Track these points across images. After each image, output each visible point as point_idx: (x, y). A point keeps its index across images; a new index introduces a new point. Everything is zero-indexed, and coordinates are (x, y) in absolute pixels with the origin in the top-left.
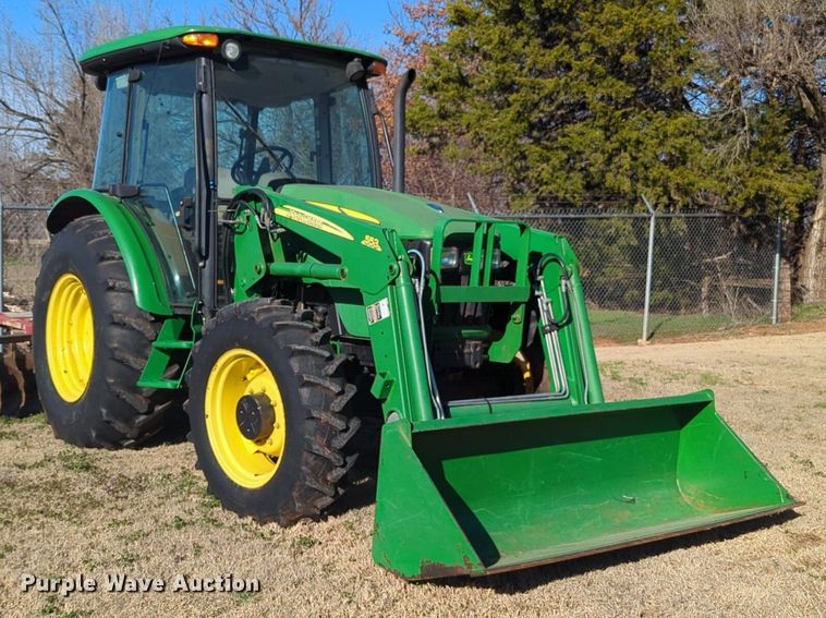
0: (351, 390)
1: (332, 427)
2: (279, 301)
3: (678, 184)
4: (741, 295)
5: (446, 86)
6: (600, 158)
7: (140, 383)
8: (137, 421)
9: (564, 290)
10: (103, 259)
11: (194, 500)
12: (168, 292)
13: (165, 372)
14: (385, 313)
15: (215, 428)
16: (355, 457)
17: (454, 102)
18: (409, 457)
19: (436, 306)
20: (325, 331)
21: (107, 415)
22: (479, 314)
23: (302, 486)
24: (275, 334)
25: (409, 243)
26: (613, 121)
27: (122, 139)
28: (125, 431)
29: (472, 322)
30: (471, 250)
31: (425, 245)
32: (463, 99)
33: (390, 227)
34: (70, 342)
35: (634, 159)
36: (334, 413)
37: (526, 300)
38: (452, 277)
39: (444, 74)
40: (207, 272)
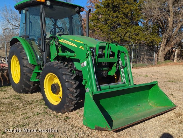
0: (78, 83)
1: (73, 92)
2: (60, 62)
3: (137, 39)
4: (148, 60)
5: (95, 20)
6: (123, 34)
7: (30, 80)
8: (31, 88)
9: (125, 59)
10: (21, 52)
11: (43, 107)
12: (36, 59)
13: (36, 77)
14: (85, 65)
15: (46, 91)
16: (79, 98)
17: (96, 23)
18: (92, 101)
19: (97, 63)
20: (71, 69)
21: (24, 87)
22: (106, 65)
23: (66, 105)
24: (59, 70)
25: (91, 48)
26: (126, 27)
27: (25, 25)
28: (28, 90)
29: (105, 66)
30: (105, 50)
31: (94, 48)
32: (98, 23)
33: (86, 44)
34: (16, 70)
35: (130, 34)
36: (74, 89)
37: (117, 61)
38: (101, 56)
39: (94, 18)
40: (44, 55)
